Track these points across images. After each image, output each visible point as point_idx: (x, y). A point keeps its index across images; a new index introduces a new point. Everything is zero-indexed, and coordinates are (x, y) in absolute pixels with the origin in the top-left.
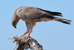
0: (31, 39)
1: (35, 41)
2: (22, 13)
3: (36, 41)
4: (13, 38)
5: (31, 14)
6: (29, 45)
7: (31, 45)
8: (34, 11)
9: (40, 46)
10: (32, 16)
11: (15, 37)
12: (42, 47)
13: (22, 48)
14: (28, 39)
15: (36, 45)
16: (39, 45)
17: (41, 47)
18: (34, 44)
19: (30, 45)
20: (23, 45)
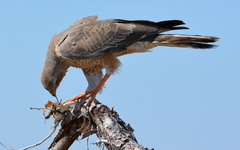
0: (99, 106)
1: (112, 112)
2: (70, 45)
3: (113, 114)
4: (46, 106)
5: (97, 39)
6: (93, 123)
7: (101, 125)
8: (102, 29)
9: (125, 128)
10: (100, 45)
11: (50, 103)
12: (133, 130)
13: (72, 132)
14: (89, 106)
15: (114, 124)
16: (122, 123)
17: (129, 129)
18: (108, 121)
19: (95, 126)
20: (75, 125)
